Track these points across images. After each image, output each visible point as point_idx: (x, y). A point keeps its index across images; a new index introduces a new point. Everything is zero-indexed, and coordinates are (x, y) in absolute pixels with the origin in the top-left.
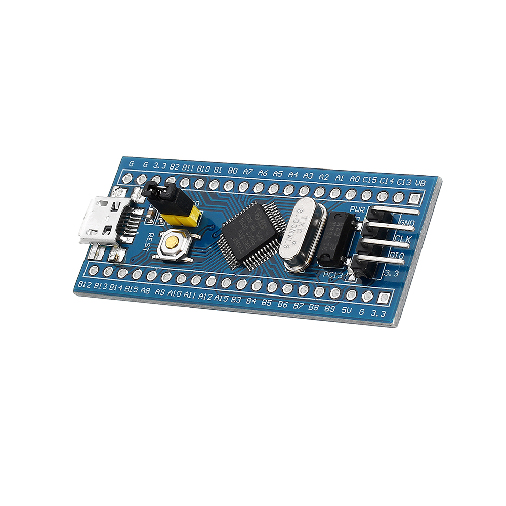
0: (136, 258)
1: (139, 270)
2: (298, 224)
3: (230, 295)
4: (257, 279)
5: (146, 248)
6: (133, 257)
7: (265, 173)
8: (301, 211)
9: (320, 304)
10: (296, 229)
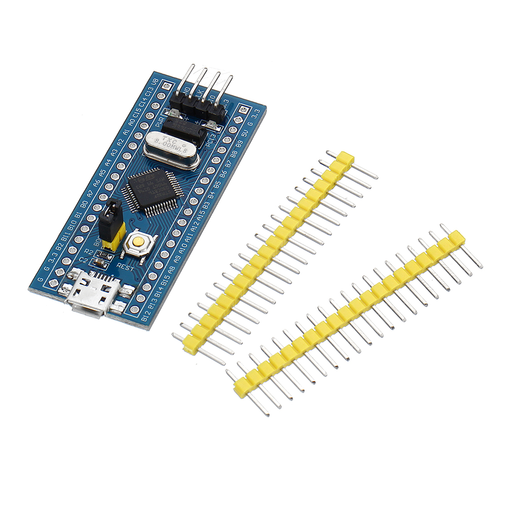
0: (137, 277)
1: (149, 275)
2: (168, 142)
3: (201, 209)
4: (193, 190)
5: (130, 269)
6: (135, 279)
7: (98, 182)
8: (157, 140)
9: (233, 149)
10: (172, 144)
